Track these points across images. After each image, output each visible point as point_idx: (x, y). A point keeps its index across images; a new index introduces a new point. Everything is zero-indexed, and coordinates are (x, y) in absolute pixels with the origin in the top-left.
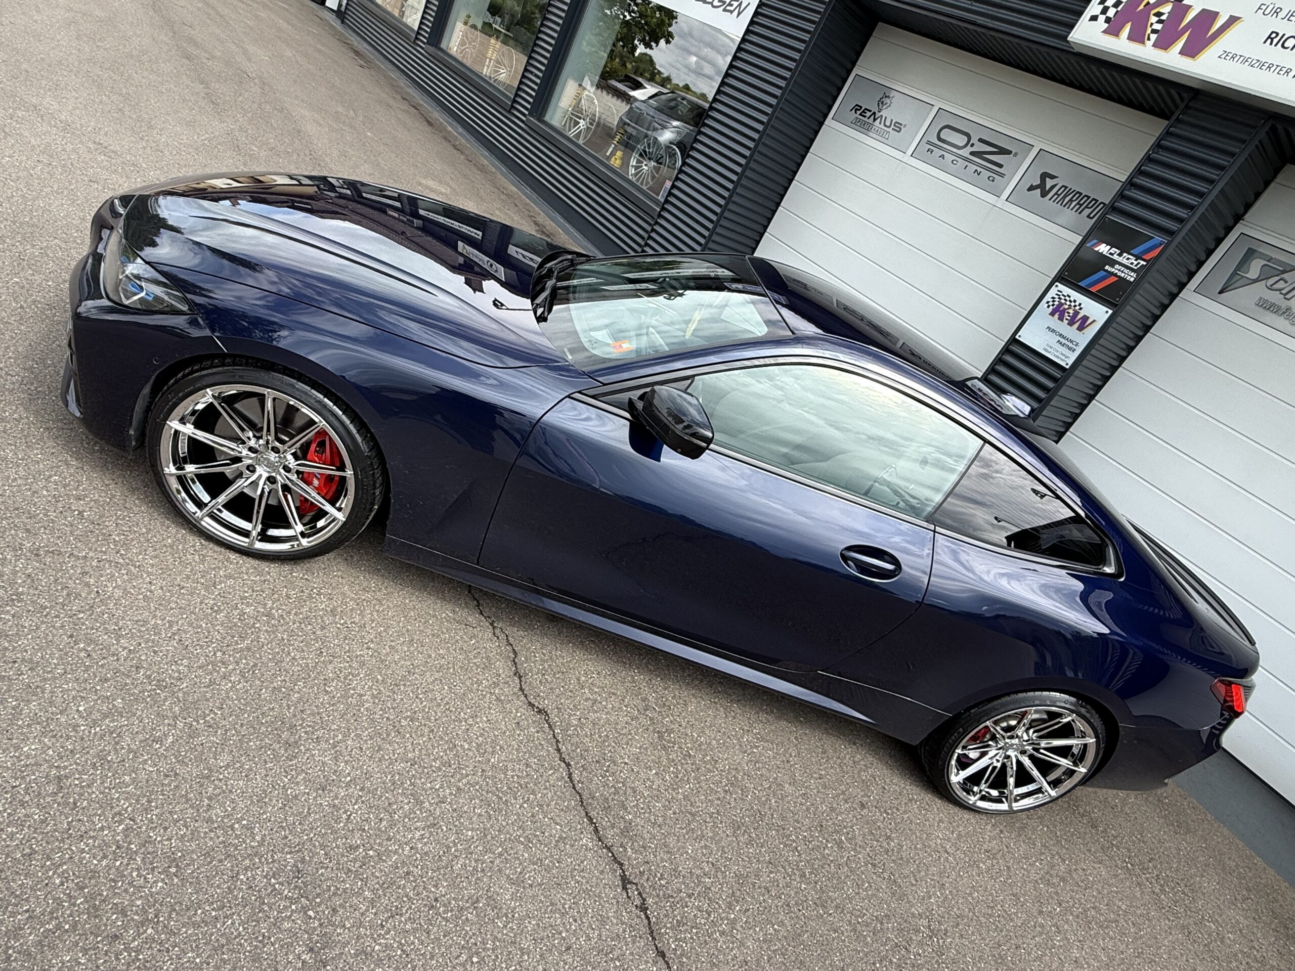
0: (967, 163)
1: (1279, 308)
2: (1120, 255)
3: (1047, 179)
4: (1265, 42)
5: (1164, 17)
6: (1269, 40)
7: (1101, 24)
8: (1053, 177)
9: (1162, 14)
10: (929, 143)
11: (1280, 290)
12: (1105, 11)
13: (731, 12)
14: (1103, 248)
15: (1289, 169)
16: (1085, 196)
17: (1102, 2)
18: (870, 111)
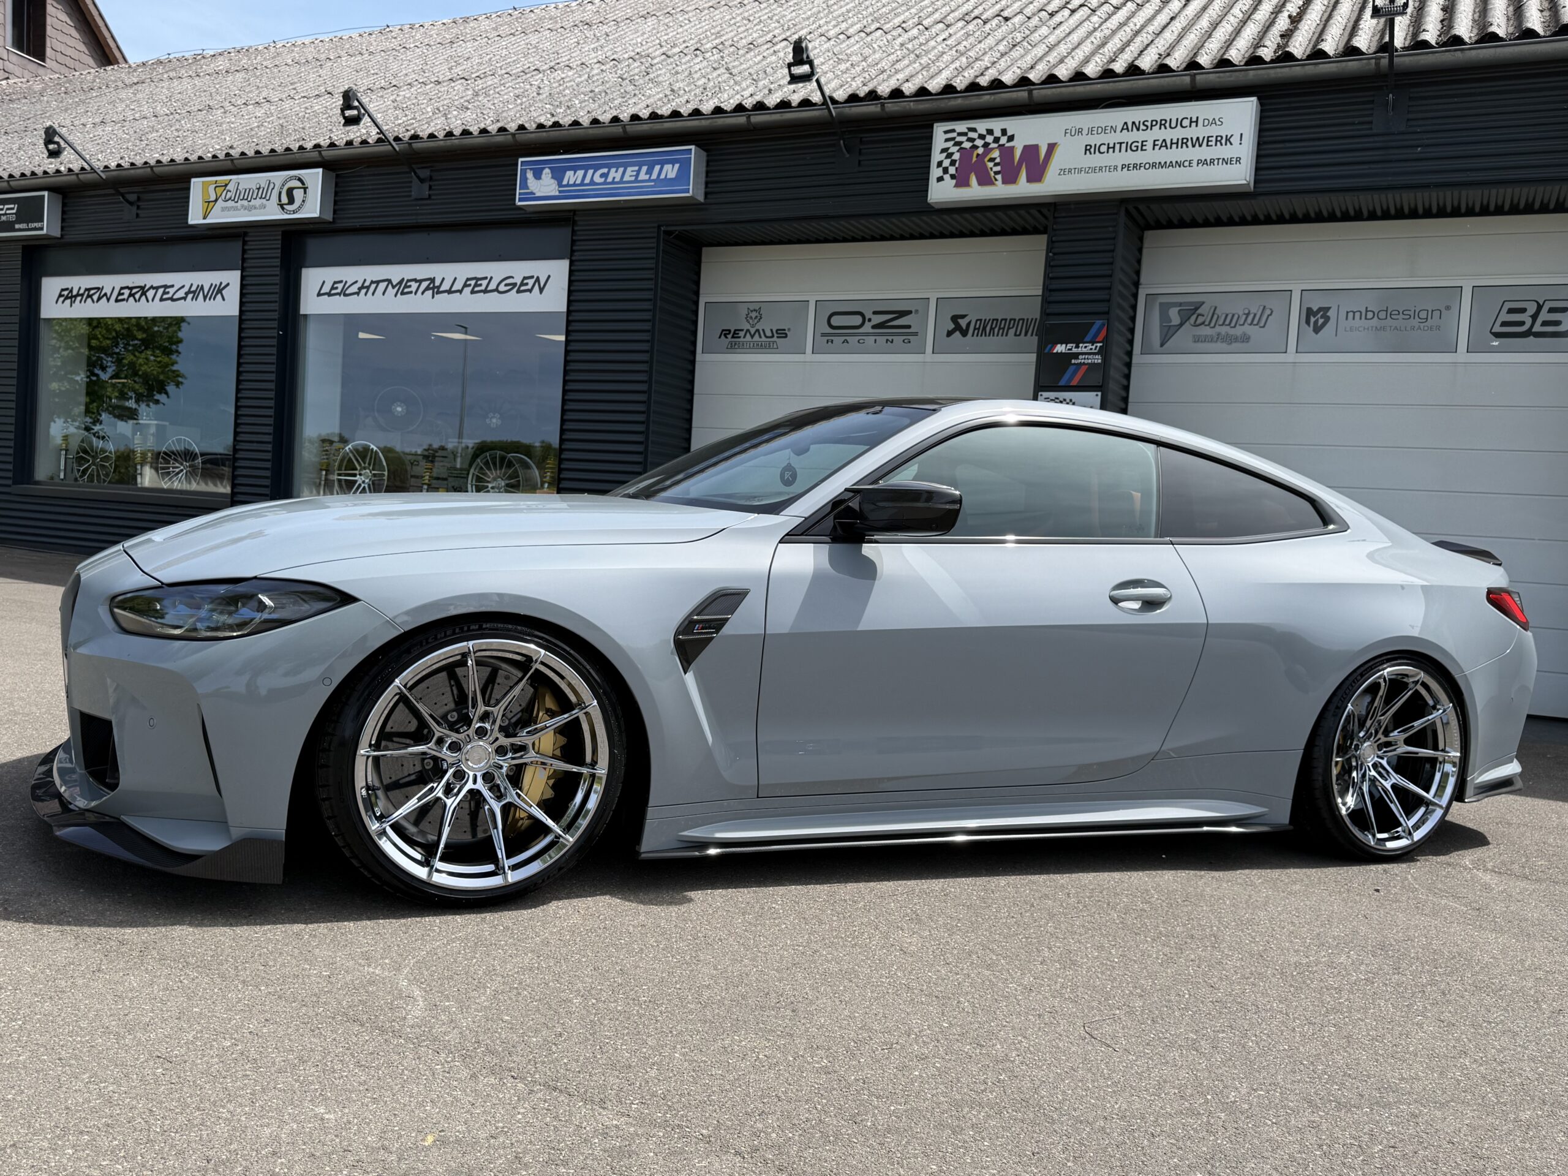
0: (874, 338)
1: (1212, 337)
2: (1077, 347)
3: (959, 320)
4: (1085, 154)
5: (998, 160)
6: (1088, 151)
7: (949, 182)
8: (963, 317)
9: (996, 158)
10: (823, 335)
11: (1203, 323)
12: (946, 170)
13: (530, 291)
14: (1060, 348)
15: (1149, 235)
16: (1002, 320)
17: (940, 164)
18: (742, 330)
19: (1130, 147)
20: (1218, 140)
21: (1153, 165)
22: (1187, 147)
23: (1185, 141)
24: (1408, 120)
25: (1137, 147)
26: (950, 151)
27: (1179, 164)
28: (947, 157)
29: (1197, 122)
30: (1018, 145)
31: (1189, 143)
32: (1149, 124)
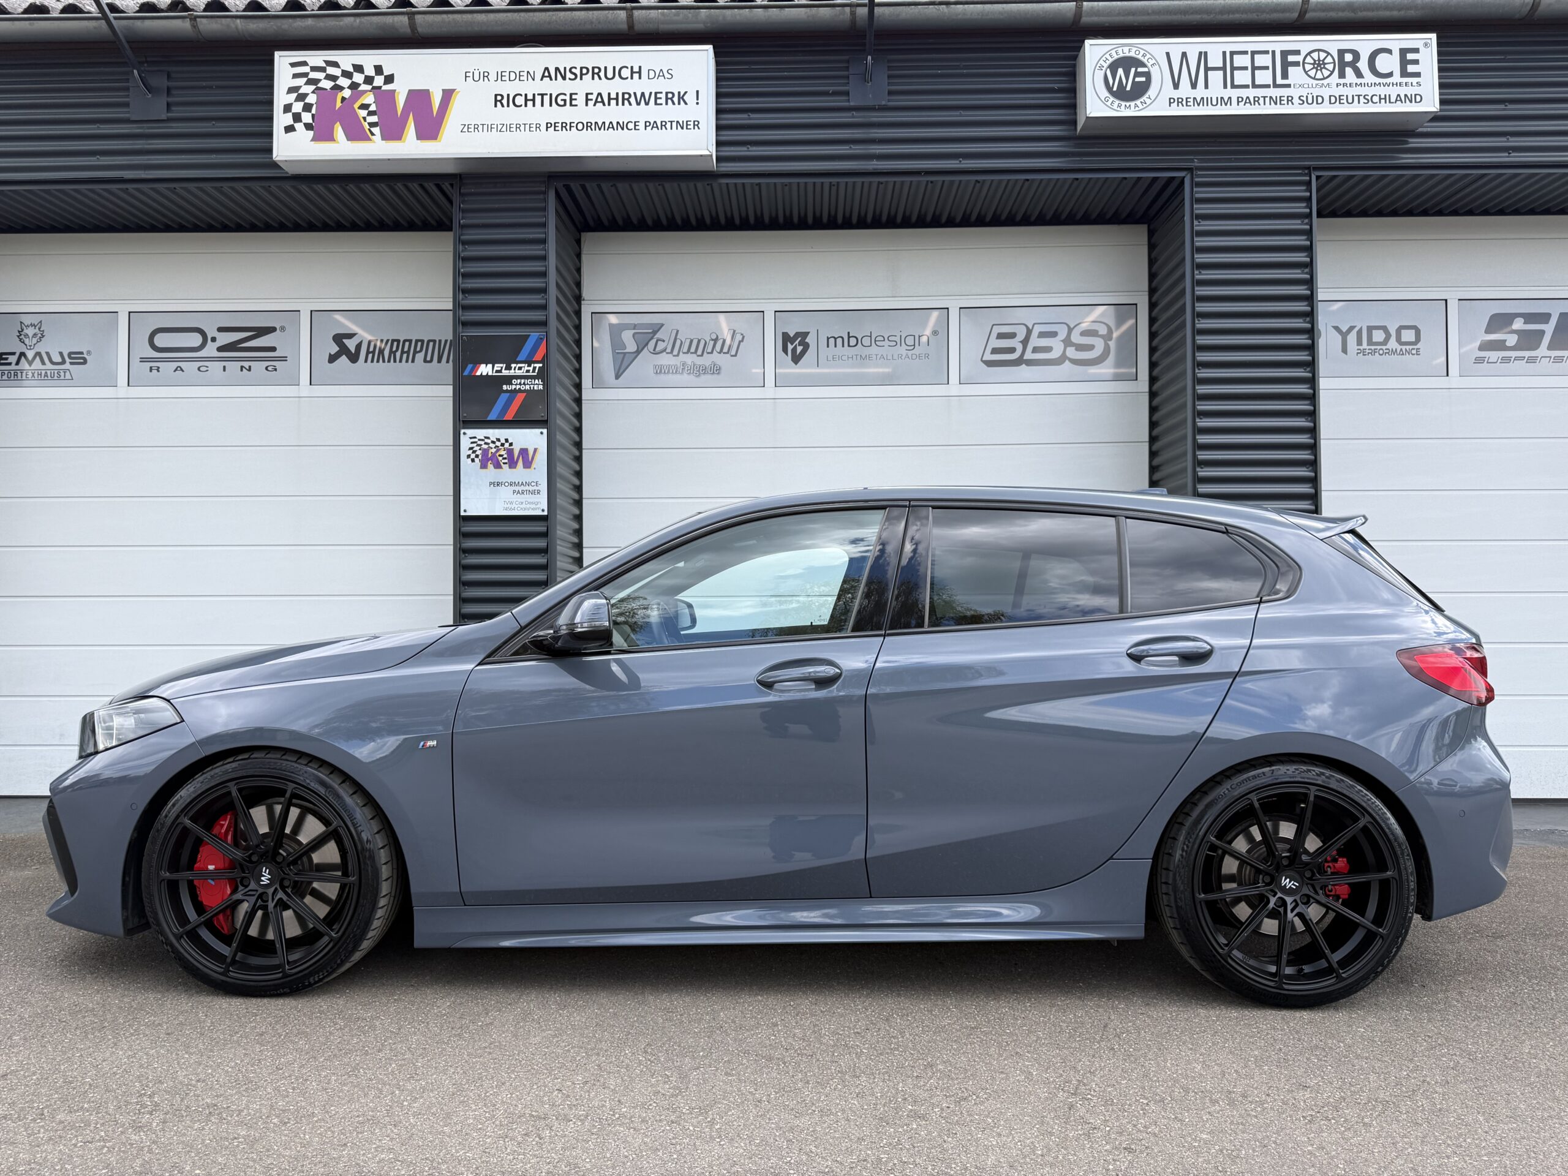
0: (220, 364)
2: (508, 369)
3: (345, 341)
4: (496, 106)
5: (373, 108)
6: (498, 103)
7: (302, 133)
8: (349, 336)
9: (370, 105)
10: (143, 360)
11: (664, 350)
12: (297, 118)
14: (485, 370)
15: (588, 238)
16: (405, 341)
17: (287, 108)
18: (14, 354)
19: (554, 100)
20: (669, 97)
21: (588, 126)
22: (630, 104)
23: (626, 96)
24: (890, 93)
25: (565, 101)
26: (300, 92)
27: (622, 126)
28: (298, 99)
29: (640, 72)
30: (401, 90)
31: (632, 100)
32: (578, 72)
